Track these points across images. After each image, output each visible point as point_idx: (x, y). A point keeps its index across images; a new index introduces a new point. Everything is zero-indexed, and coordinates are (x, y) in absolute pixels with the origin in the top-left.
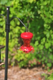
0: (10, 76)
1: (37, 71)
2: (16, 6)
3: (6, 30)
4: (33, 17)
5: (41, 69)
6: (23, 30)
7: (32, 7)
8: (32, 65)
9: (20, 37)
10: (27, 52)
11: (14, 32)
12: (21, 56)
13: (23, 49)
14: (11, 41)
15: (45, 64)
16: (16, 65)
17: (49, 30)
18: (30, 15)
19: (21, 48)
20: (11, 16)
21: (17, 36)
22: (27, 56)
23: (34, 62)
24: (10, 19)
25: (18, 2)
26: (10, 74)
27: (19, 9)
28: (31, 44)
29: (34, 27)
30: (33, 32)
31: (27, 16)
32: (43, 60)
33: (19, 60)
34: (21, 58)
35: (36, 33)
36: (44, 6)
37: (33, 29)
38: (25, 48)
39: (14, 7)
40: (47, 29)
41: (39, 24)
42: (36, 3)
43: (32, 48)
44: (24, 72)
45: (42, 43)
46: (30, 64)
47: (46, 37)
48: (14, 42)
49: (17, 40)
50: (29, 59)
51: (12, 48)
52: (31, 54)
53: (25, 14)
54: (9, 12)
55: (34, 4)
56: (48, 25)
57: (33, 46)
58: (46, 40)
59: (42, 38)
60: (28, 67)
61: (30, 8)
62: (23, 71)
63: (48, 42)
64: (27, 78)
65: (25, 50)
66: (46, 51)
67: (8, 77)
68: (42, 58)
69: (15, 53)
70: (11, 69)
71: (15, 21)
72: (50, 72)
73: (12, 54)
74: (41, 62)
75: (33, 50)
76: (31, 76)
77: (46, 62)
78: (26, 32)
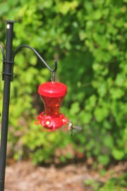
0: (12, 183)
1: (75, 173)
2: (29, 20)
3: (3, 75)
4: (68, 46)
5: (84, 168)
6: (43, 76)
7: (66, 24)
8: (63, 160)
9: (37, 93)
10: (51, 128)
11: (23, 82)
12: (37, 138)
13: (43, 122)
14: (16, 103)
15: (95, 158)
16: (25, 157)
17: (106, 78)
18: (60, 42)
19: (39, 118)
20: (16, 43)
21: (29, 90)
22: (52, 137)
23: (69, 151)
24: (14, 50)
25: (34, 10)
26: (11, 180)
27: (35, 28)
28: (62, 110)
29: (71, 70)
30: (68, 83)
31: (54, 44)
32: (89, 147)
33: (32, 147)
34: (38, 143)
35: (73, 83)
36: (95, 21)
37: (68, 74)
38: (47, 120)
39: (25, 23)
40: (100, 75)
41: (81, 64)
42: (75, 14)
43: (64, 120)
44: (45, 174)
45: (88, 108)
46: (59, 158)
47: (97, 95)
48: (22, 104)
49: (29, 99)
50: (57, 145)
51: (18, 117)
52: (61, 133)
53: (49, 40)
54: (12, 35)
55: (71, 17)
56: (102, 67)
57: (67, 116)
58: (97, 102)
59: (87, 97)
60: (53, 163)
61: (61, 25)
62: (41, 172)
63: (101, 107)
64: (50, 189)
65: (48, 123)
66: (97, 127)
67: (5, 185)
68: (87, 142)
69: (24, 129)
70: (14, 168)
71: (24, 54)
72: (105, 177)
73: (18, 133)
74: (85, 152)
75: (65, 123)
76: (59, 185)
77: (96, 152)
78: (50, 81)
